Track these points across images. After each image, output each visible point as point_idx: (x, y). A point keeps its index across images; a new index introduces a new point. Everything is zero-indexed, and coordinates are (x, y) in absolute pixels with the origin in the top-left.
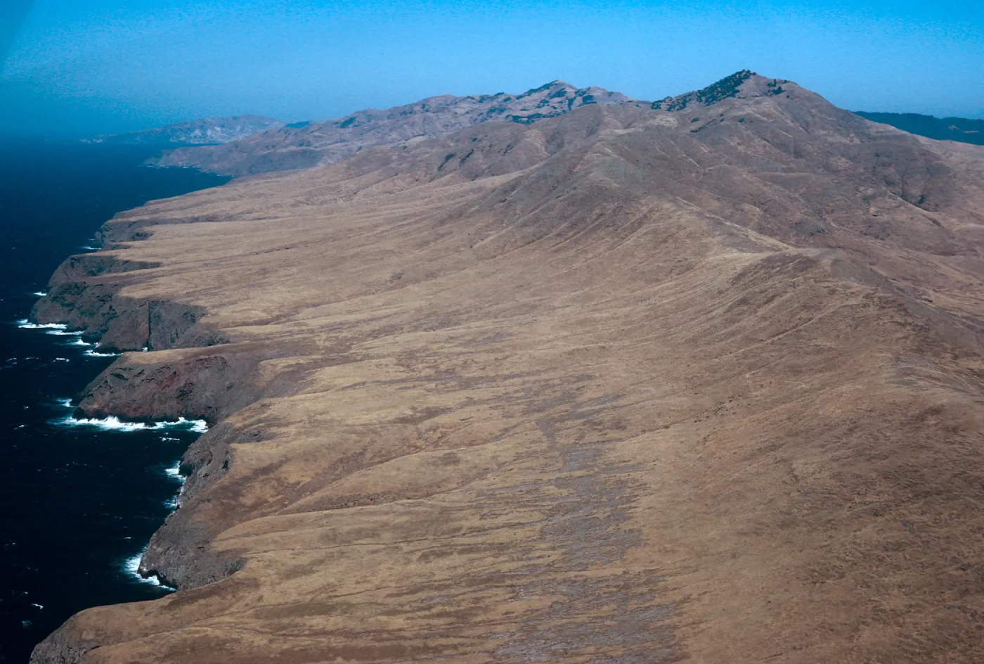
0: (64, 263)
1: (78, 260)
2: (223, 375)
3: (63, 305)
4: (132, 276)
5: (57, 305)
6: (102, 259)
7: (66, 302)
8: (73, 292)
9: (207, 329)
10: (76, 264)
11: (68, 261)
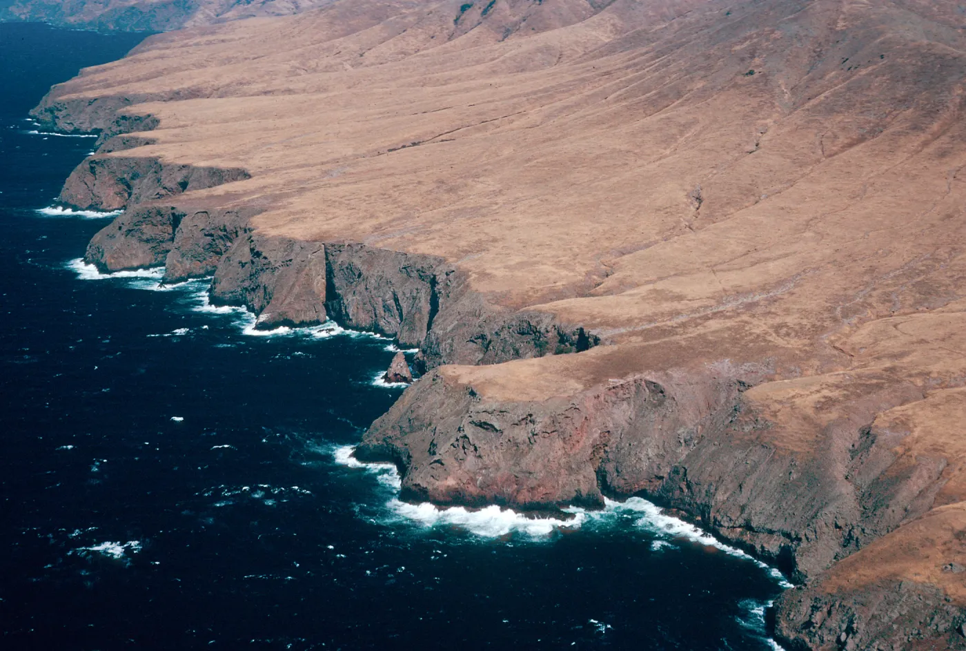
0: (79, 167)
1: (100, 163)
2: (665, 416)
3: (141, 240)
4: (236, 196)
5: (134, 242)
6: (138, 162)
7: (144, 237)
8: (155, 222)
9: (497, 303)
10: (98, 169)
11: (83, 166)
